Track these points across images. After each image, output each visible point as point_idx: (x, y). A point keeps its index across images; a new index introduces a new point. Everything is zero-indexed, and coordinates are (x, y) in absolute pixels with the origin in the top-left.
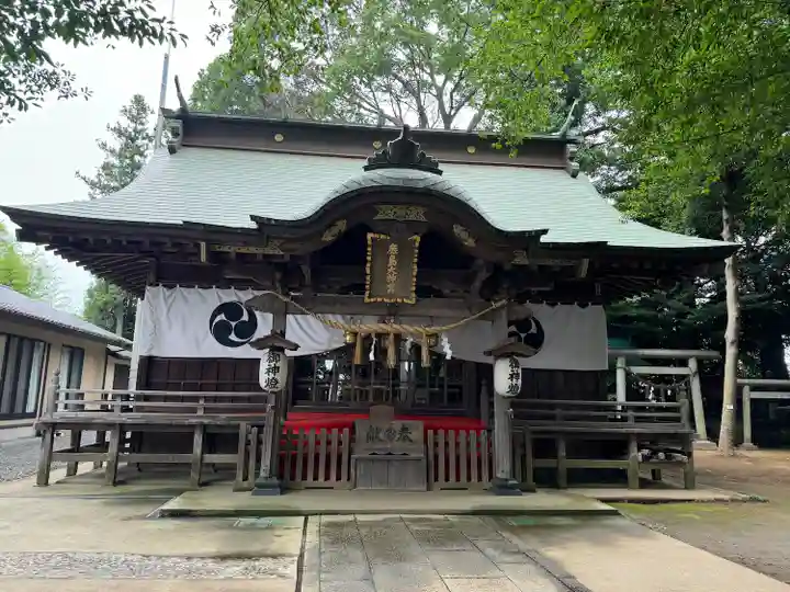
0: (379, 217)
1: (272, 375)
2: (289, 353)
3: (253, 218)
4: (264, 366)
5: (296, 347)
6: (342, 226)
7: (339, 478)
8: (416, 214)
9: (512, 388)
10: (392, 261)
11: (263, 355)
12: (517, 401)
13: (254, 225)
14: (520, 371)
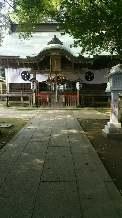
0: (51, 54)
1: (33, 87)
2: (36, 82)
3: (27, 57)
4: (32, 85)
5: (37, 81)
6: (44, 57)
7: (47, 105)
8: (58, 54)
9: (80, 88)
10: (56, 63)
11: (31, 83)
12: (81, 90)
13: (27, 58)
14: (81, 84)
